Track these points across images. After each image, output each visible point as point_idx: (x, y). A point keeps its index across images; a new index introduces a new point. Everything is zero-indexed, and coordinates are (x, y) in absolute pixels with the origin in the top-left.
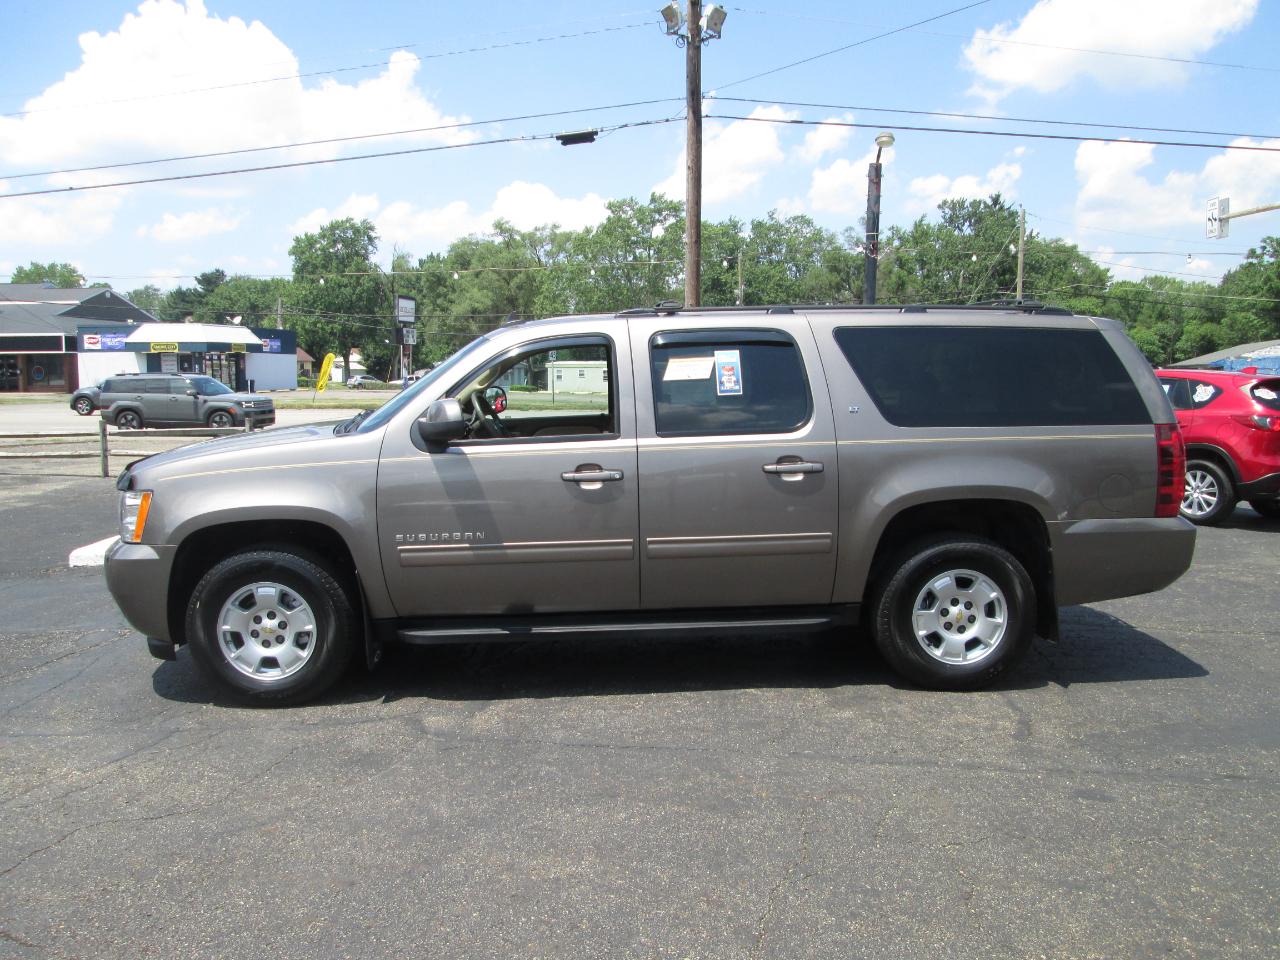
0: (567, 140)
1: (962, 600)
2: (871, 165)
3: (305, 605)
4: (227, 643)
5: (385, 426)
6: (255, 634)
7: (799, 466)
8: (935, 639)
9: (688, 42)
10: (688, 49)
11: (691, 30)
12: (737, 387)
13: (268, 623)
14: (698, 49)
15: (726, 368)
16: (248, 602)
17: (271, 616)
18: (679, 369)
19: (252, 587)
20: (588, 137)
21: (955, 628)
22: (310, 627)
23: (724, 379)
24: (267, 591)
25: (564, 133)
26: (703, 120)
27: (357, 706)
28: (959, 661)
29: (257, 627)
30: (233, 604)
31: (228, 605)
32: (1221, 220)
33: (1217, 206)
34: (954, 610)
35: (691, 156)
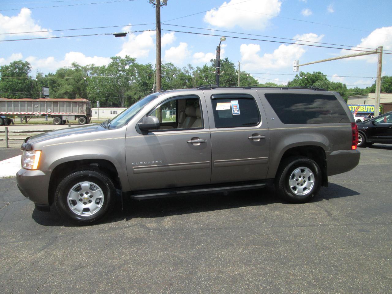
0: (117, 35)
1: (302, 176)
2: (217, 47)
3: (100, 189)
4: (71, 204)
5: (126, 126)
6: (81, 200)
7: (259, 136)
8: (295, 188)
9: (156, 6)
10: (156, 8)
11: (157, 2)
12: (238, 112)
13: (86, 196)
14: (159, 8)
15: (234, 106)
16: (78, 189)
17: (87, 193)
18: (221, 106)
19: (80, 183)
20: (124, 35)
21: (300, 185)
22: (102, 196)
23: (234, 110)
24: (85, 184)
25: (116, 33)
26: (161, 31)
27: (118, 223)
28: (301, 194)
29: (82, 198)
30: (73, 190)
31: (71, 190)
32: (297, 67)
33: (296, 62)
34: (300, 179)
35: (158, 42)
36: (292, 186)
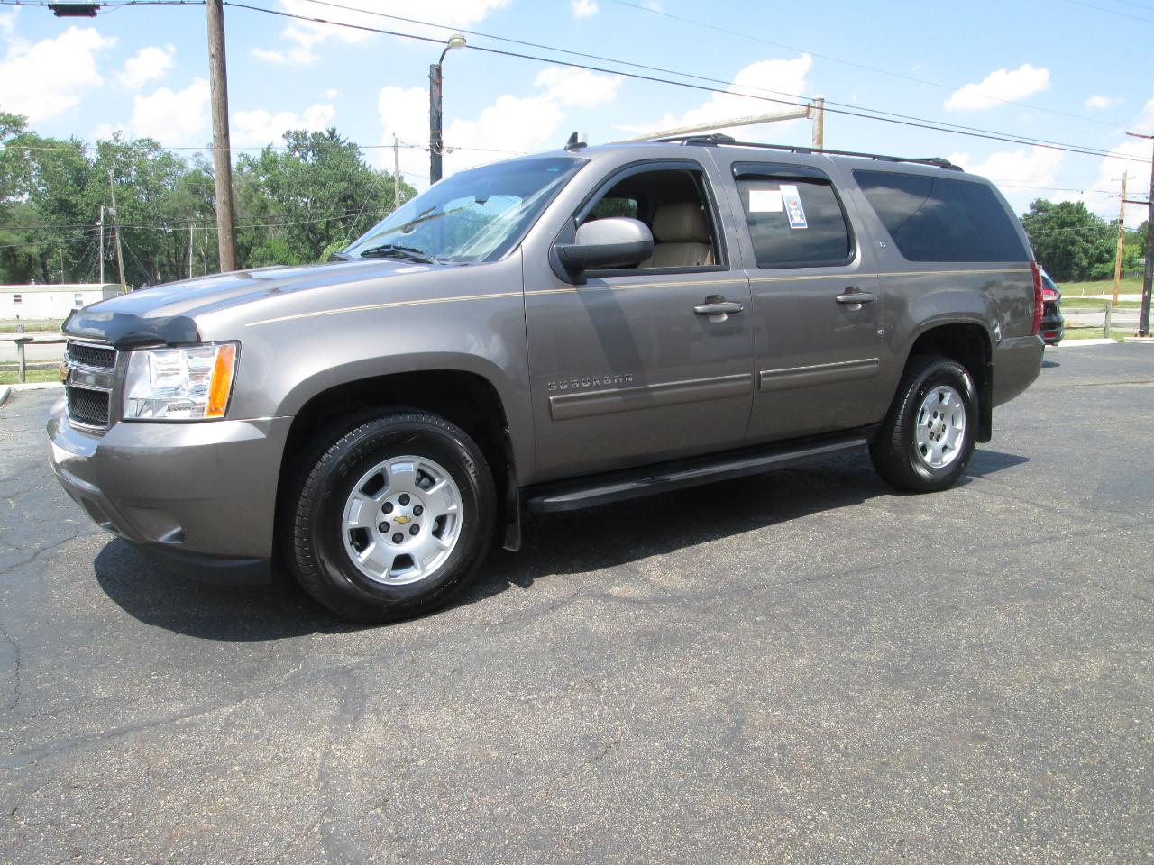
0: (63, 10)
1: (939, 413)
2: (432, 67)
3: (448, 479)
4: (352, 543)
6: (384, 527)
7: (858, 296)
8: (925, 448)
12: (802, 222)
13: (400, 510)
15: (789, 202)
16: (376, 485)
17: (404, 500)
20: (88, 10)
21: (935, 437)
22: (455, 507)
23: (792, 213)
24: (404, 468)
28: (939, 465)
29: (388, 518)
30: (360, 490)
31: (354, 492)
35: (214, 44)
36: (920, 444)
